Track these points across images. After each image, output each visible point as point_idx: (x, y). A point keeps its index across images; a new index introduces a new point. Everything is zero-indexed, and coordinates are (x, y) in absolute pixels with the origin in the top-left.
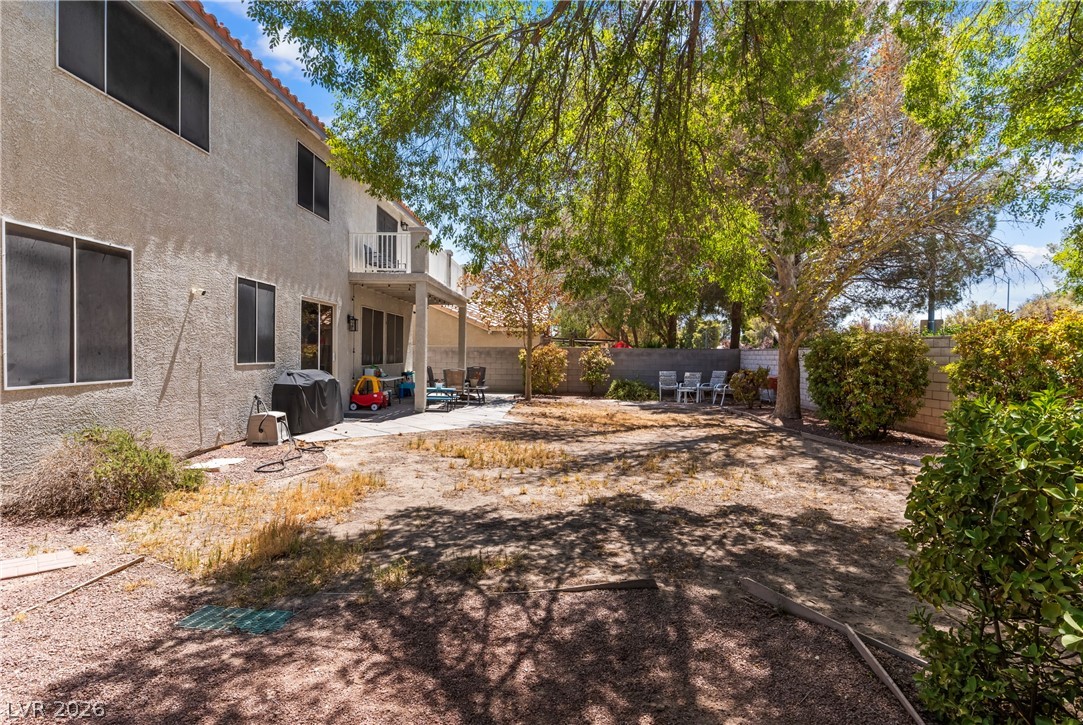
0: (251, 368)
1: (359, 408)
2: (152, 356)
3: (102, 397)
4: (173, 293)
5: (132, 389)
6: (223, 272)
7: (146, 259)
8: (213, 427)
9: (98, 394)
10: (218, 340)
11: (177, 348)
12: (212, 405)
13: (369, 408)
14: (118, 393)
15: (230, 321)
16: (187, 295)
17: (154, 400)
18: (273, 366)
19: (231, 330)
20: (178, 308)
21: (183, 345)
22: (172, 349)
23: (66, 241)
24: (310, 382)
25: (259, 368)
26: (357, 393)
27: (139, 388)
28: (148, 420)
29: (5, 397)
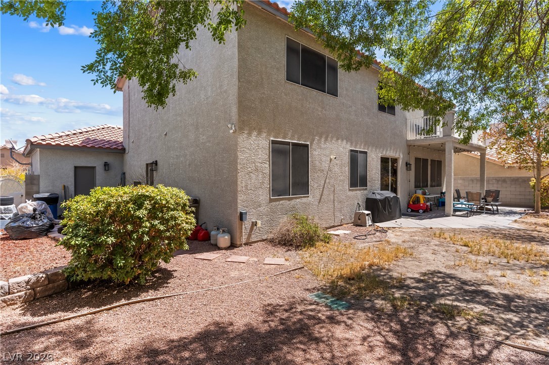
0: (356, 190)
1: (412, 211)
2: (316, 185)
3: (299, 202)
4: (324, 159)
5: (309, 198)
6: (343, 148)
7: (314, 147)
8: (339, 216)
9: (298, 200)
10: (342, 178)
11: (325, 182)
12: (339, 206)
13: (418, 211)
14: (304, 200)
15: (347, 169)
16: (329, 159)
17: (317, 203)
18: (366, 189)
19: (347, 173)
20: (325, 165)
21: (327, 181)
22: (323, 182)
23: (288, 143)
24: (383, 197)
25: (360, 190)
26: (411, 203)
27: (312, 198)
28: (314, 211)
29: (271, 201)
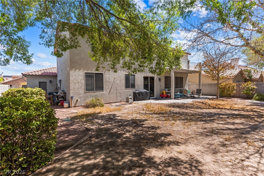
0: (129, 89)
1: (162, 97)
2: (107, 88)
4: (111, 78)
5: (104, 92)
6: (121, 74)
7: (106, 74)
8: (119, 99)
9: (98, 93)
10: (121, 85)
11: (112, 86)
12: (119, 95)
14: (101, 93)
15: (124, 82)
16: (114, 78)
17: (108, 94)
18: (135, 89)
19: (124, 83)
20: (112, 80)
21: (113, 86)
22: (111, 86)
23: (93, 73)
24: (139, 92)
25: (131, 89)
26: (161, 94)
28: (106, 97)
29: (85, 93)
